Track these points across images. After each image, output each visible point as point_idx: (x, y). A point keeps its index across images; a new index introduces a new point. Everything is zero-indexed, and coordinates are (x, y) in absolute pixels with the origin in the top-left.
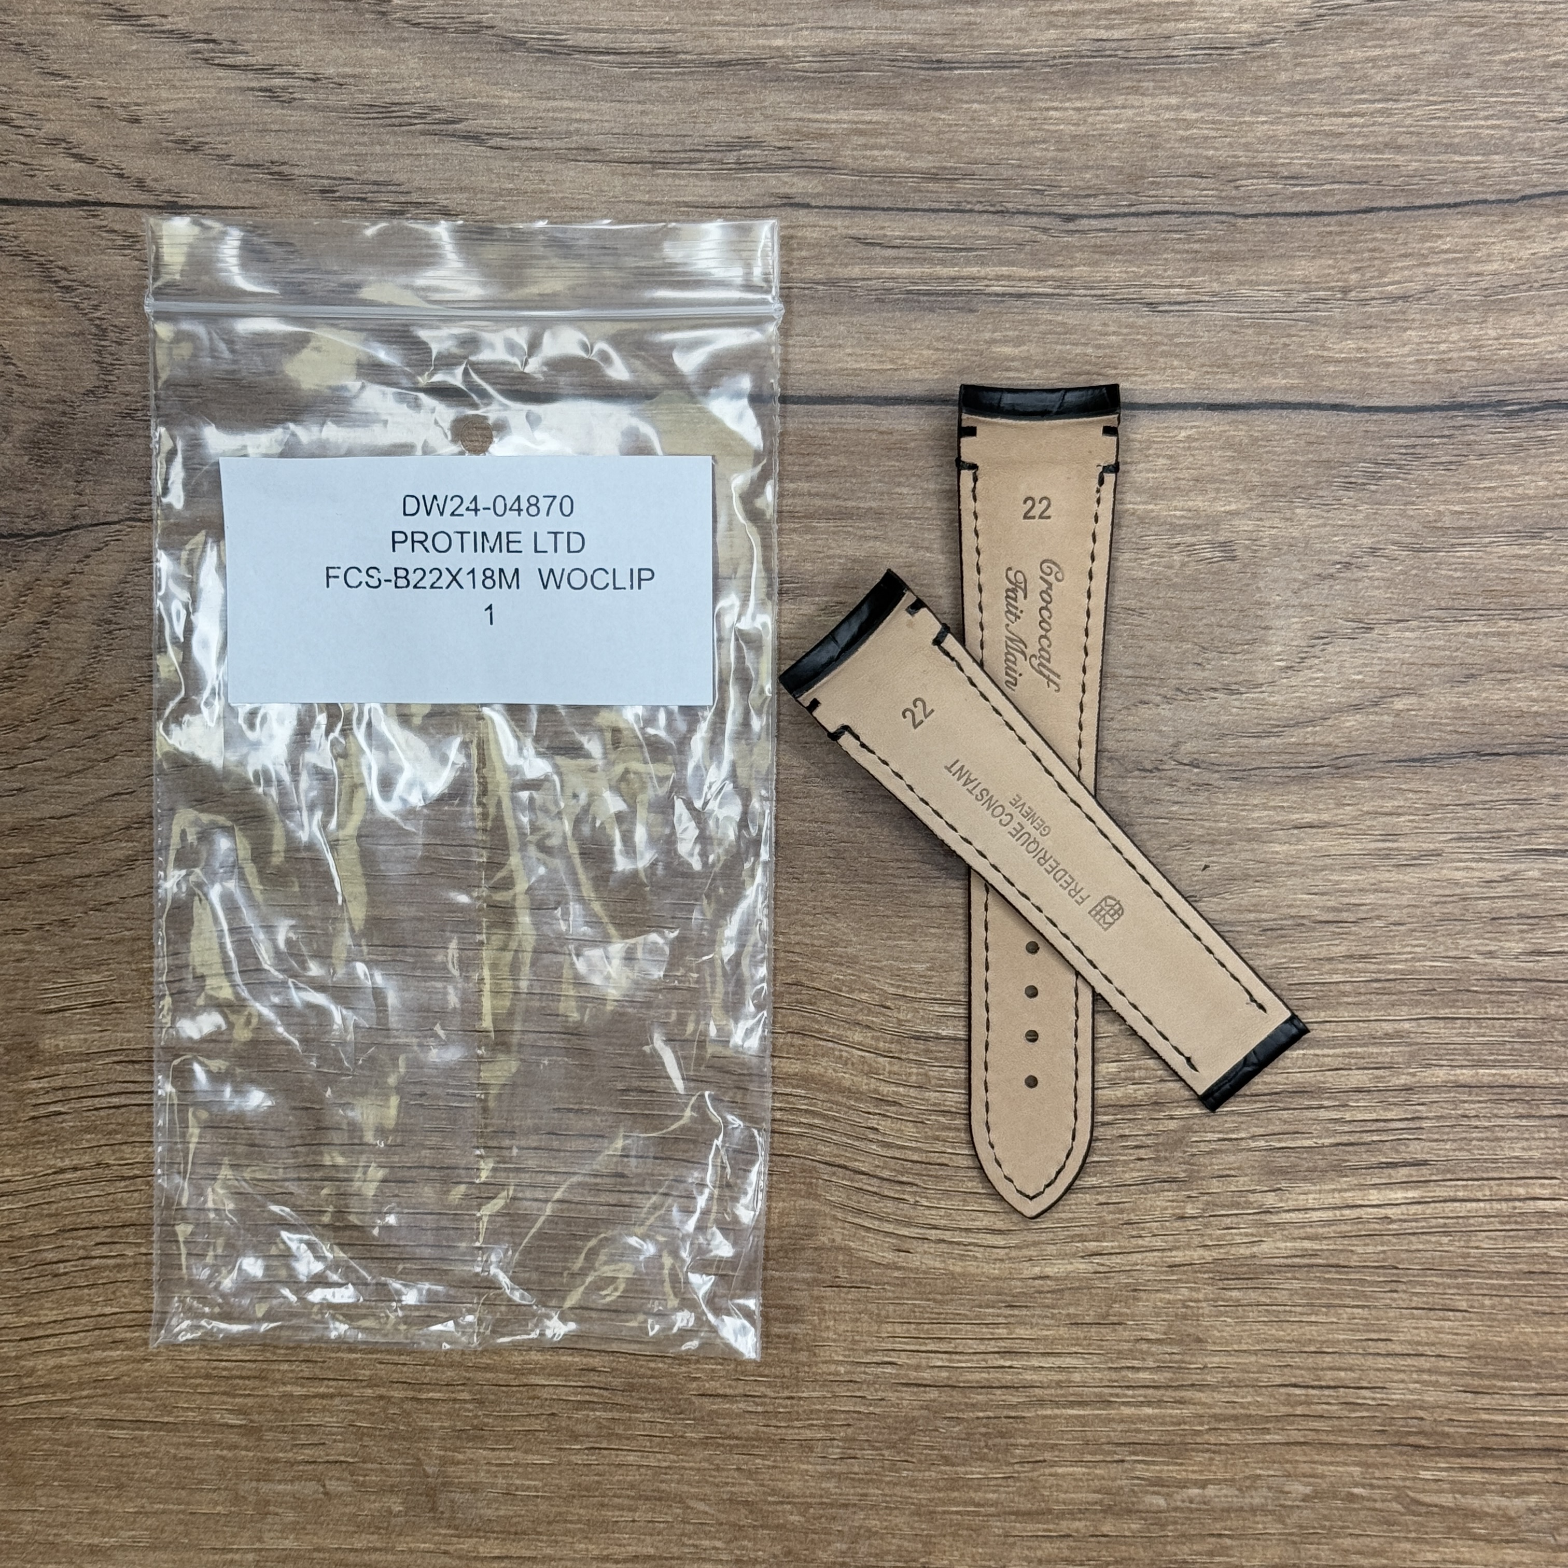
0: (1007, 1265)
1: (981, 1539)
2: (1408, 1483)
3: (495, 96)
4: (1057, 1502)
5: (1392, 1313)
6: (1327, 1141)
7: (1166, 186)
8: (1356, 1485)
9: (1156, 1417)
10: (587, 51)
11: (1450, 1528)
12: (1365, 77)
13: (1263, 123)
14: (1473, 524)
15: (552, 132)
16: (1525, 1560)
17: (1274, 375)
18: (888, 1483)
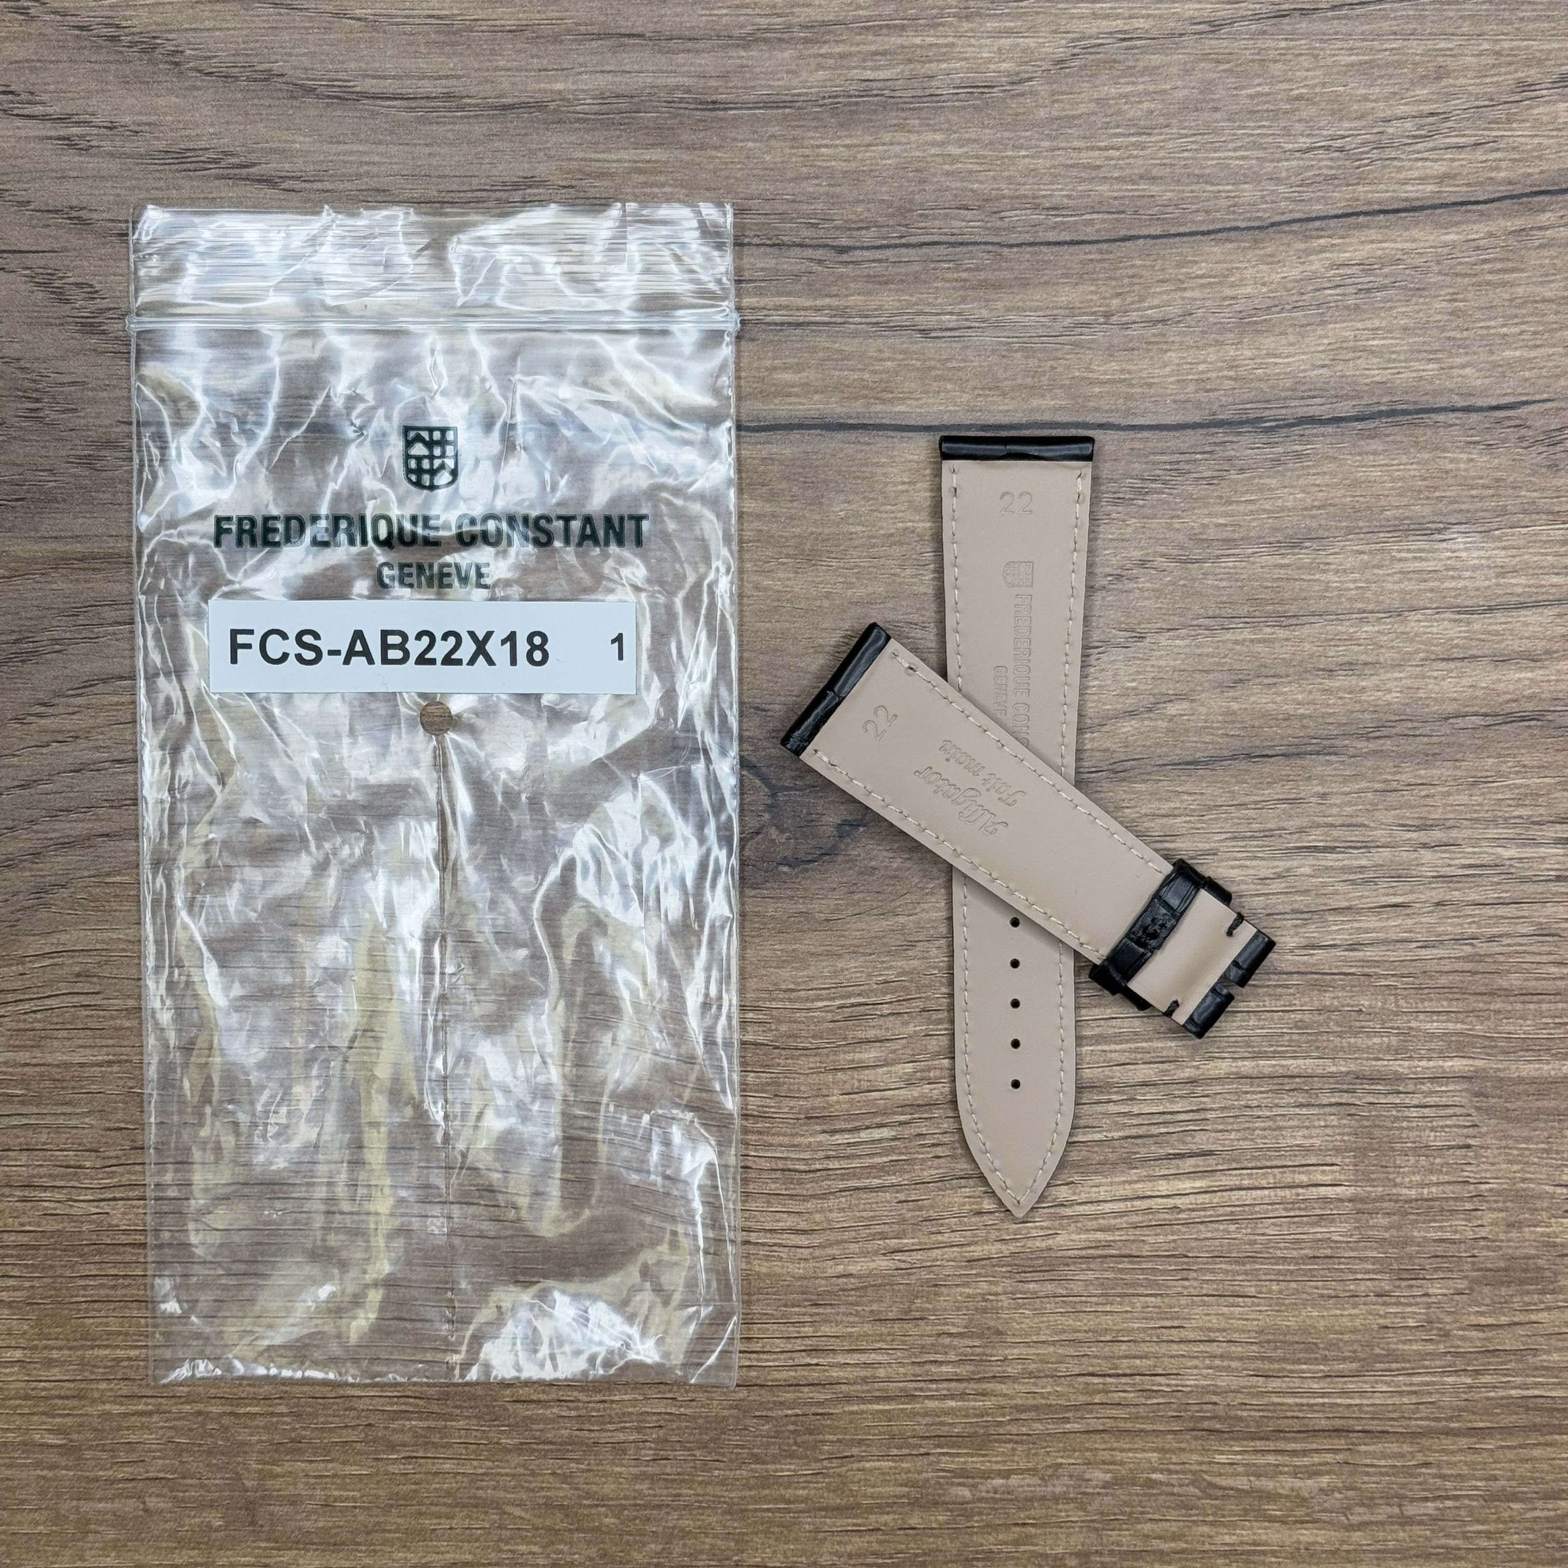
0: (812, 1264)
1: (793, 1535)
2: (1204, 1468)
3: (286, 141)
4: (865, 1496)
5: (1183, 1301)
6: (1116, 1135)
7: (935, 219)
8: (1154, 1471)
9: (960, 1409)
10: (375, 97)
11: (1245, 1510)
12: (1119, 112)
13: (1024, 157)
14: (1236, 536)
15: (343, 175)
16: (1319, 1539)
17: (1043, 396)
18: (700, 1483)
